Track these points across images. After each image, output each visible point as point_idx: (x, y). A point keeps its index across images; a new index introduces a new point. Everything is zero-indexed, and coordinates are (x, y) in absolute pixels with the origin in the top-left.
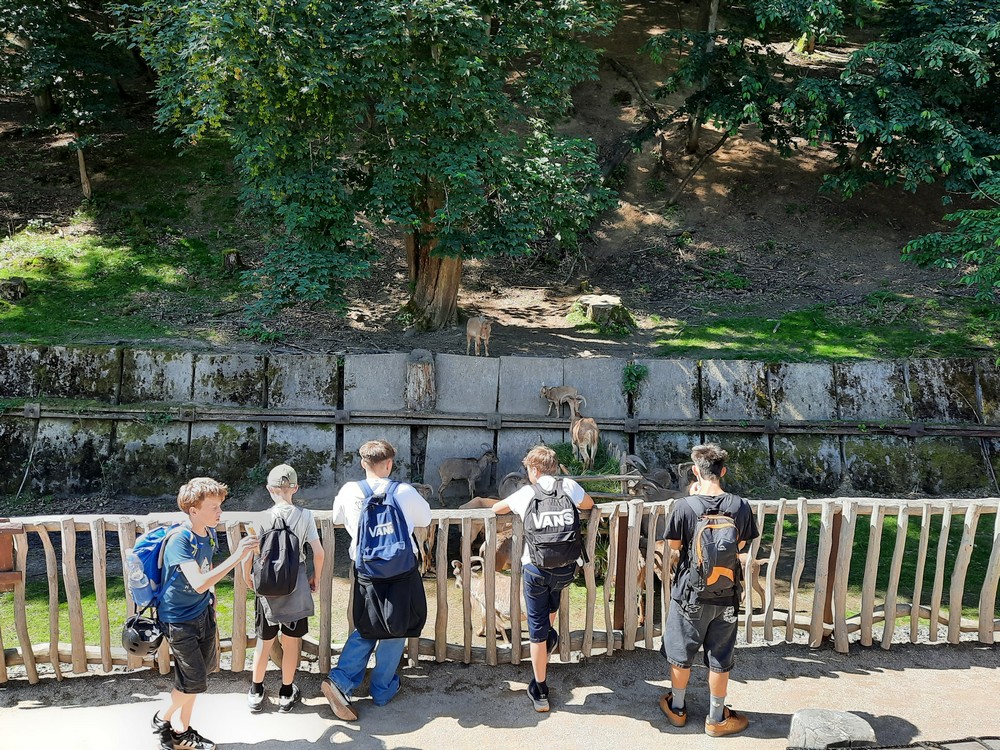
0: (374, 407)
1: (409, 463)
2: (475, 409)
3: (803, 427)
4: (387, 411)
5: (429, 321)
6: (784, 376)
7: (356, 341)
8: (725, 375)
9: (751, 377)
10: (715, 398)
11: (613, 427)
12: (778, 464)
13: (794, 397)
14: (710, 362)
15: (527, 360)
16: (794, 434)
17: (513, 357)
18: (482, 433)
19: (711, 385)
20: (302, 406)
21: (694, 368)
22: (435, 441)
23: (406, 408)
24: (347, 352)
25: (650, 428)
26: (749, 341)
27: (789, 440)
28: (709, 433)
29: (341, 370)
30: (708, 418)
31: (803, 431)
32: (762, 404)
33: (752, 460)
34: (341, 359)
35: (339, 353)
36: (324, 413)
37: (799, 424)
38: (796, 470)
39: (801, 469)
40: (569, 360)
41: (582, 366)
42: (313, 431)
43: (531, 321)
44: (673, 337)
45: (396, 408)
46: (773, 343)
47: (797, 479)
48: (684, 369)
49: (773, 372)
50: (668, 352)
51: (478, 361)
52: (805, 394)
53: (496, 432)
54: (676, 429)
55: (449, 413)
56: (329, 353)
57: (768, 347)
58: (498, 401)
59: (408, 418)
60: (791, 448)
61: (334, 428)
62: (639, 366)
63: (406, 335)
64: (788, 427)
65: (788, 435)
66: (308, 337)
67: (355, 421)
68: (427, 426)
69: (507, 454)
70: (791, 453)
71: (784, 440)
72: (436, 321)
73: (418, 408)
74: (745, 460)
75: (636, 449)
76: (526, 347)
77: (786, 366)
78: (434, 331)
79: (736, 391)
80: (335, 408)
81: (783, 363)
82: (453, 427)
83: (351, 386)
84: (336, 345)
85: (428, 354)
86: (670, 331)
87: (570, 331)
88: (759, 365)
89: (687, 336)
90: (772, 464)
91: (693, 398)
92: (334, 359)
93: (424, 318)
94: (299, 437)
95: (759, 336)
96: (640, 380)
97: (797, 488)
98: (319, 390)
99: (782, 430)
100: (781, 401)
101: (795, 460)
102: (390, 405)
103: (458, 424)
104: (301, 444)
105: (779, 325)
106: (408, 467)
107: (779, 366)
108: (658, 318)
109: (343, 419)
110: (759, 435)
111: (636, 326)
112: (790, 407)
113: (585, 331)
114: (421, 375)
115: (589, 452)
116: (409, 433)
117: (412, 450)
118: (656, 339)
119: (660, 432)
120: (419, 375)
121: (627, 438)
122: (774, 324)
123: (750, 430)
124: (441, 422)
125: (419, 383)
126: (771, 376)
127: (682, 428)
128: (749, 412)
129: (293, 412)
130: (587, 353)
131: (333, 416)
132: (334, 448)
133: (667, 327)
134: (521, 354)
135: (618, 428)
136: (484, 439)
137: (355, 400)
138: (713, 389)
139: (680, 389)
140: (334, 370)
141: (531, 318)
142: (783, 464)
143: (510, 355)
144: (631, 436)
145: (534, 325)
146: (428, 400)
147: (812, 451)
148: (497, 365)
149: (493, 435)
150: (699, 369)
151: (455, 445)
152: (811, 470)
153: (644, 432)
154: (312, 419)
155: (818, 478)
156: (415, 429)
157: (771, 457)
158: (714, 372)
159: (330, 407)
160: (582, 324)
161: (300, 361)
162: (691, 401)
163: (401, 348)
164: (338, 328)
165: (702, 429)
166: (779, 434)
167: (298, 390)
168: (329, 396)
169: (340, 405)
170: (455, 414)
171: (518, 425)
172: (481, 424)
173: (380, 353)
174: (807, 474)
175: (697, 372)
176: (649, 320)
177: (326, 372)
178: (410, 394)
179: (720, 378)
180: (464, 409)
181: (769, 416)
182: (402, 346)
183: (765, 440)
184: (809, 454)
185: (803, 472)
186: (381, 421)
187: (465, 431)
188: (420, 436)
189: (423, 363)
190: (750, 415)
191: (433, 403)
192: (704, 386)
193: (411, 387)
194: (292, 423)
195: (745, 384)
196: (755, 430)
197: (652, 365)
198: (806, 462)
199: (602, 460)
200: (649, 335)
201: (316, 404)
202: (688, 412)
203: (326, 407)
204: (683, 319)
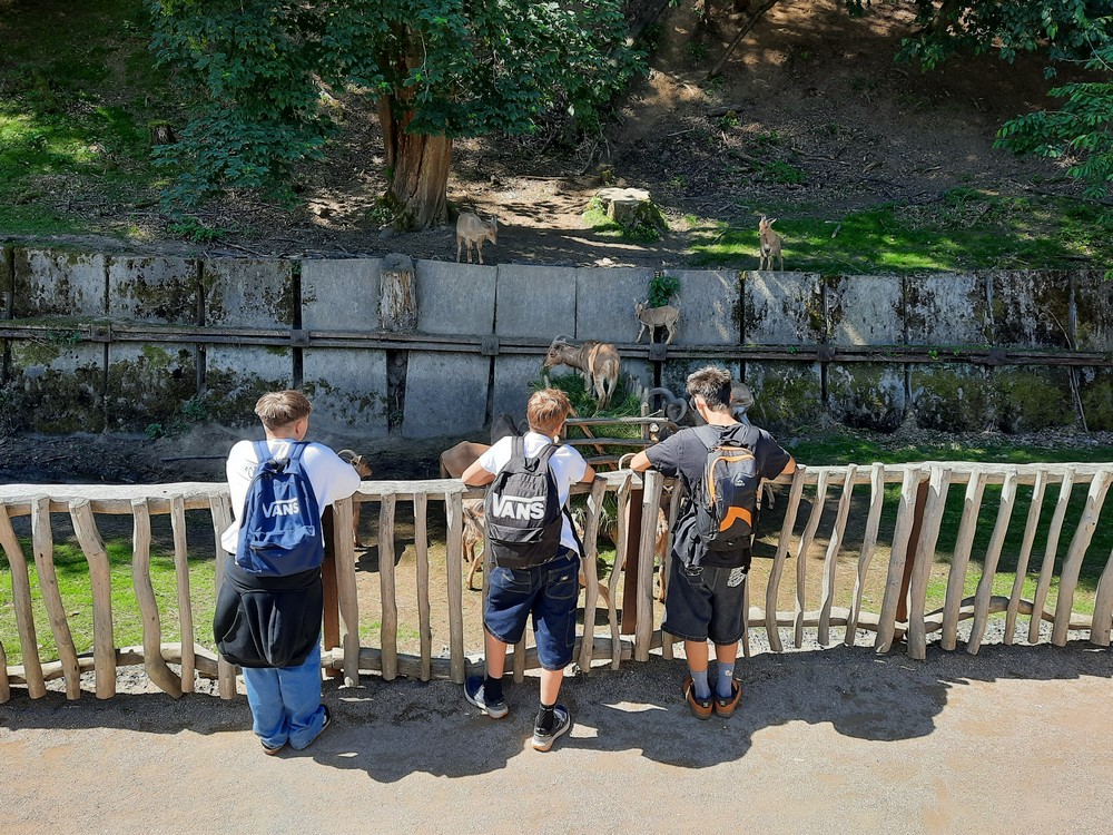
0: (340, 327)
1: (386, 396)
2: (465, 330)
3: (864, 354)
4: (357, 332)
5: (411, 218)
6: (844, 291)
7: (318, 243)
8: (773, 289)
9: (804, 292)
10: (760, 318)
11: (635, 354)
12: (831, 398)
13: (854, 318)
14: (755, 273)
15: (531, 269)
16: (853, 362)
17: (514, 265)
18: (475, 359)
19: (755, 302)
20: (249, 324)
21: (736, 281)
22: (418, 369)
23: (380, 329)
24: (305, 256)
25: (681, 355)
26: (803, 248)
27: (845, 369)
28: (750, 360)
29: (297, 279)
30: (750, 342)
31: (859, 358)
32: (816, 325)
33: (801, 394)
34: (297, 265)
35: (295, 257)
36: (276, 334)
37: (859, 350)
38: (851, 405)
39: (858, 404)
40: (583, 270)
41: (600, 278)
42: (264, 355)
43: (540, 220)
44: (712, 241)
45: (367, 327)
46: (832, 250)
47: (852, 416)
48: (724, 281)
49: (830, 285)
50: (705, 261)
51: (470, 270)
52: (868, 314)
53: (492, 358)
54: (711, 356)
55: (435, 335)
56: (281, 257)
57: (827, 256)
58: (495, 321)
59: (383, 341)
60: (848, 378)
61: (290, 352)
62: (668, 279)
63: (381, 236)
64: (845, 353)
65: (845, 364)
66: (257, 237)
67: (317, 343)
68: (407, 350)
69: (507, 386)
70: (847, 384)
71: (840, 369)
72: (420, 218)
73: (395, 328)
74: (792, 393)
75: (663, 380)
76: (532, 252)
77: (847, 278)
78: (419, 231)
79: (785, 310)
80: (290, 327)
81: (844, 275)
82: (439, 352)
83: (310, 300)
84: (292, 246)
85: (407, 260)
86: (709, 235)
87: (588, 234)
88: (815, 278)
89: (729, 241)
90: (825, 398)
91: (733, 318)
92: (288, 264)
93: (405, 214)
94: (245, 363)
95: (815, 241)
96: (670, 295)
97: (852, 426)
98: (269, 304)
99: (838, 358)
100: (838, 322)
101: (852, 393)
102: (356, 321)
103: (446, 348)
104: (248, 371)
105: (839, 228)
106: (384, 400)
107: (839, 279)
108: (694, 217)
109: (301, 340)
110: (811, 363)
111: (667, 228)
112: (850, 330)
113: (605, 234)
114: (397, 287)
115: (606, 386)
116: (385, 360)
117: (388, 380)
118: (691, 244)
119: (691, 359)
120: (395, 287)
121: (652, 367)
122: (834, 227)
123: (800, 357)
124: (424, 346)
125: (396, 296)
126: (829, 291)
127: (719, 355)
128: (800, 334)
129: (236, 332)
130: (606, 261)
131: (289, 338)
132: (291, 377)
133: (705, 230)
134: (524, 261)
135: (642, 354)
136: (477, 370)
137: (317, 316)
138: (758, 307)
139: (717, 305)
140: (287, 279)
141: (540, 216)
142: (837, 398)
143: (510, 262)
144: (657, 365)
145: (542, 226)
146: (407, 318)
147: (870, 381)
148: (494, 274)
149: (488, 363)
150: (742, 282)
151: (442, 374)
152: (870, 405)
153: (673, 359)
154: (261, 341)
155: (877, 415)
156: (392, 355)
157: (824, 390)
158: (760, 284)
159: (285, 326)
160: (602, 224)
161: (243, 266)
162: (731, 322)
163: (375, 252)
164: (296, 225)
165: (742, 356)
166: (834, 361)
167: (243, 303)
168: (283, 312)
169: (297, 323)
170: (441, 335)
171: (519, 350)
172: (474, 349)
173: (346, 257)
174: (865, 410)
175: (739, 286)
176: (683, 220)
177: (278, 282)
178: (385, 310)
179: (766, 292)
180: (452, 330)
181: (823, 340)
182: (377, 250)
183: (817, 370)
184: (868, 386)
185: (860, 407)
186: (349, 344)
187: (455, 356)
188: (399, 362)
189: (400, 271)
190: (800, 339)
191: (415, 322)
192: (746, 303)
193: (386, 302)
194: (237, 345)
195: (797, 301)
196: (805, 357)
197: (686, 276)
198: (864, 395)
199: (620, 397)
200: (682, 240)
201: (266, 322)
202: (726, 334)
203: (279, 326)
204: (725, 220)
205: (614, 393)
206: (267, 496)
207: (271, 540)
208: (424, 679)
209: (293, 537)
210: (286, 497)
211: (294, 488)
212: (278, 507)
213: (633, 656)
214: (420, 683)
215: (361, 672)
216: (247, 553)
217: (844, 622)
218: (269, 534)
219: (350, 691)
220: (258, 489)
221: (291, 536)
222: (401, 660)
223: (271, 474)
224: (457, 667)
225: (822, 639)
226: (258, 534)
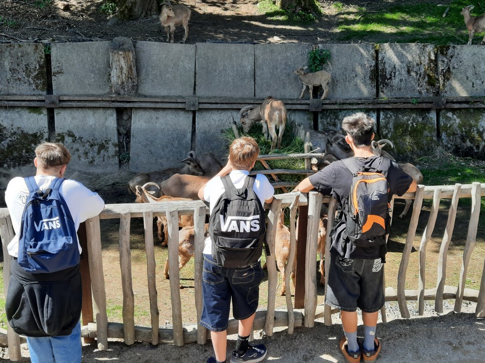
0: (82, 92)
1: (117, 142)
2: (174, 92)
3: (467, 102)
4: (93, 95)
5: (131, 10)
6: (452, 57)
7: (62, 30)
8: (400, 56)
9: (423, 58)
10: (390, 78)
11: (299, 107)
12: (444, 136)
13: (460, 76)
14: (386, 45)
15: (221, 47)
16: (460, 109)
17: (208, 43)
18: (182, 113)
19: (387, 66)
20: (14, 91)
21: (373, 52)
22: (139, 122)
23: (110, 93)
24: (53, 40)
25: (333, 107)
26: (421, 25)
27: (454, 114)
28: (384, 110)
29: (48, 57)
30: (384, 96)
31: (465, 106)
32: (432, 82)
33: (421, 133)
34: (48, 48)
35: (46, 41)
36: (34, 98)
37: (463, 100)
38: (459, 140)
39: (463, 139)
40: (259, 46)
41: (272, 51)
42: (26, 114)
43: (226, 9)
44: (354, 22)
45: (101, 92)
46: (443, 26)
47: (459, 148)
48: (363, 52)
49: (442, 53)
50: (349, 37)
51: (176, 48)
52: (470, 73)
53: (194, 113)
54: (355, 107)
55: (151, 97)
56: (36, 42)
57: (440, 31)
58: (195, 85)
59: (113, 101)
60: (456, 121)
61: (45, 112)
62: (322, 51)
63: (109, 23)
64: (453, 102)
65: (453, 110)
66: (17, 27)
67: (64, 104)
68: (131, 108)
69: (205, 133)
70: (455, 126)
71: (450, 114)
72: (137, 10)
73: (122, 92)
74: (415, 133)
75: (320, 126)
76: (221, 33)
77: (454, 47)
78: (136, 19)
79: (409, 72)
80: (45, 93)
81: (452, 45)
82: (155, 109)
83: (58, 73)
84: (43, 34)
85: (129, 41)
86: (352, 17)
87: (262, 18)
88: (430, 48)
89: (366, 21)
90: (439, 136)
91: (371, 79)
92: (41, 47)
93: (126, 7)
94: (13, 120)
95: (430, 19)
96: (324, 63)
97: (459, 156)
98: (28, 76)
99: (448, 106)
100: (448, 79)
101: (459, 132)
102: (93, 88)
103: (160, 106)
104: (15, 126)
105: (448, 9)
106: (115, 145)
107: (448, 48)
108: (340, 4)
109: (53, 103)
110: (428, 110)
111: (320, 13)
112: (456, 85)
113: (274, 18)
114: (123, 62)
115: (277, 131)
116: (115, 115)
117: (118, 130)
118: (338, 24)
119: (341, 110)
120: (121, 63)
121: (312, 117)
122: (444, 9)
123: (420, 106)
124: (143, 105)
125: (122, 69)
126: (441, 58)
127: (362, 106)
128: (418, 89)
129: (6, 97)
130: (276, 39)
131: (44, 101)
132: (46, 130)
133: (349, 13)
134: (215, 40)
135: (304, 107)
136: (183, 121)
137: (63, 85)
138: (388, 70)
139: (359, 69)
140: (41, 58)
141: (226, 6)
142: (448, 135)
143: (205, 41)
144: (315, 115)
145: (228, 13)
146: (130, 85)
147: (472, 122)
148: (193, 51)
149: (191, 116)
150: (377, 52)
151: (158, 125)
152: (472, 140)
153: (327, 110)
154: (23, 104)
155: (478, 147)
156: (120, 112)
157: (438, 129)
158: (389, 53)
159: (40, 92)
160: (272, 11)
161: (8, 49)
162: (369, 82)
163: (104, 36)
164: (45, 17)
165: (378, 106)
166: (445, 109)
167: (9, 76)
168: (39, 82)
169: (50, 90)
170: (156, 97)
171: (214, 106)
172: (180, 106)
173: (84, 41)
174: (468, 144)
175: (375, 55)
176: (333, 7)
177: (35, 59)
178: (114, 79)
179: (395, 59)
180: (164, 92)
181: (437, 94)
182: (106, 34)
183: (433, 115)
184: (471, 126)
185: (464, 141)
186: (88, 104)
187: (166, 112)
188: (125, 117)
189: (124, 50)
190: (420, 93)
191: (136, 88)
192: (380, 67)
193: (114, 73)
194: (6, 107)
195: (418, 65)
196: (424, 106)
197: (335, 49)
198: (468, 132)
199: (288, 139)
200: (333, 21)
201: (27, 90)
202: (366, 90)
203: (36, 92)
204: (363, 6)
205: (284, 136)
206: (37, 217)
207: (41, 247)
208: (155, 343)
209: (56, 245)
210: (51, 216)
211: (56, 210)
212: (45, 224)
213: (303, 324)
214: (152, 347)
215: (110, 340)
216: (25, 257)
217: (454, 296)
218: (39, 243)
219: (103, 353)
220: (30, 210)
221: (55, 244)
222: (137, 331)
223: (38, 201)
224: (177, 334)
225: (438, 308)
226: (32, 243)
